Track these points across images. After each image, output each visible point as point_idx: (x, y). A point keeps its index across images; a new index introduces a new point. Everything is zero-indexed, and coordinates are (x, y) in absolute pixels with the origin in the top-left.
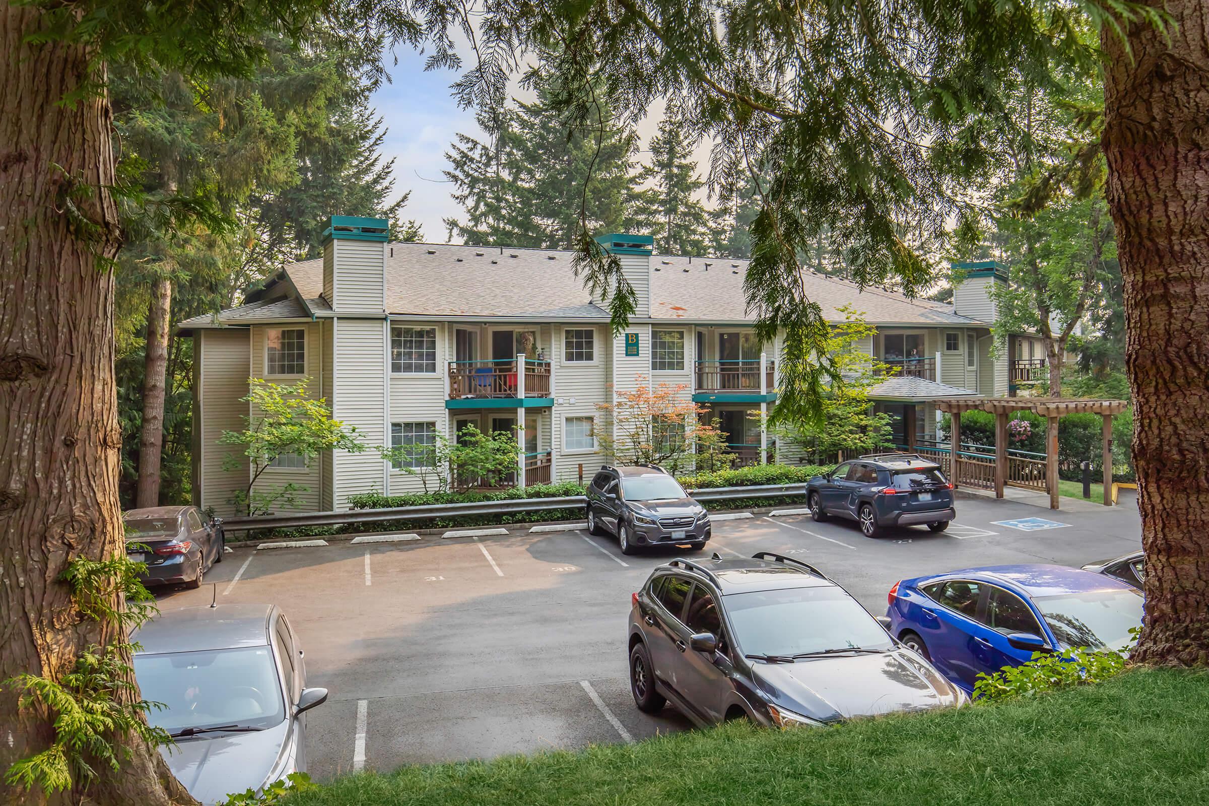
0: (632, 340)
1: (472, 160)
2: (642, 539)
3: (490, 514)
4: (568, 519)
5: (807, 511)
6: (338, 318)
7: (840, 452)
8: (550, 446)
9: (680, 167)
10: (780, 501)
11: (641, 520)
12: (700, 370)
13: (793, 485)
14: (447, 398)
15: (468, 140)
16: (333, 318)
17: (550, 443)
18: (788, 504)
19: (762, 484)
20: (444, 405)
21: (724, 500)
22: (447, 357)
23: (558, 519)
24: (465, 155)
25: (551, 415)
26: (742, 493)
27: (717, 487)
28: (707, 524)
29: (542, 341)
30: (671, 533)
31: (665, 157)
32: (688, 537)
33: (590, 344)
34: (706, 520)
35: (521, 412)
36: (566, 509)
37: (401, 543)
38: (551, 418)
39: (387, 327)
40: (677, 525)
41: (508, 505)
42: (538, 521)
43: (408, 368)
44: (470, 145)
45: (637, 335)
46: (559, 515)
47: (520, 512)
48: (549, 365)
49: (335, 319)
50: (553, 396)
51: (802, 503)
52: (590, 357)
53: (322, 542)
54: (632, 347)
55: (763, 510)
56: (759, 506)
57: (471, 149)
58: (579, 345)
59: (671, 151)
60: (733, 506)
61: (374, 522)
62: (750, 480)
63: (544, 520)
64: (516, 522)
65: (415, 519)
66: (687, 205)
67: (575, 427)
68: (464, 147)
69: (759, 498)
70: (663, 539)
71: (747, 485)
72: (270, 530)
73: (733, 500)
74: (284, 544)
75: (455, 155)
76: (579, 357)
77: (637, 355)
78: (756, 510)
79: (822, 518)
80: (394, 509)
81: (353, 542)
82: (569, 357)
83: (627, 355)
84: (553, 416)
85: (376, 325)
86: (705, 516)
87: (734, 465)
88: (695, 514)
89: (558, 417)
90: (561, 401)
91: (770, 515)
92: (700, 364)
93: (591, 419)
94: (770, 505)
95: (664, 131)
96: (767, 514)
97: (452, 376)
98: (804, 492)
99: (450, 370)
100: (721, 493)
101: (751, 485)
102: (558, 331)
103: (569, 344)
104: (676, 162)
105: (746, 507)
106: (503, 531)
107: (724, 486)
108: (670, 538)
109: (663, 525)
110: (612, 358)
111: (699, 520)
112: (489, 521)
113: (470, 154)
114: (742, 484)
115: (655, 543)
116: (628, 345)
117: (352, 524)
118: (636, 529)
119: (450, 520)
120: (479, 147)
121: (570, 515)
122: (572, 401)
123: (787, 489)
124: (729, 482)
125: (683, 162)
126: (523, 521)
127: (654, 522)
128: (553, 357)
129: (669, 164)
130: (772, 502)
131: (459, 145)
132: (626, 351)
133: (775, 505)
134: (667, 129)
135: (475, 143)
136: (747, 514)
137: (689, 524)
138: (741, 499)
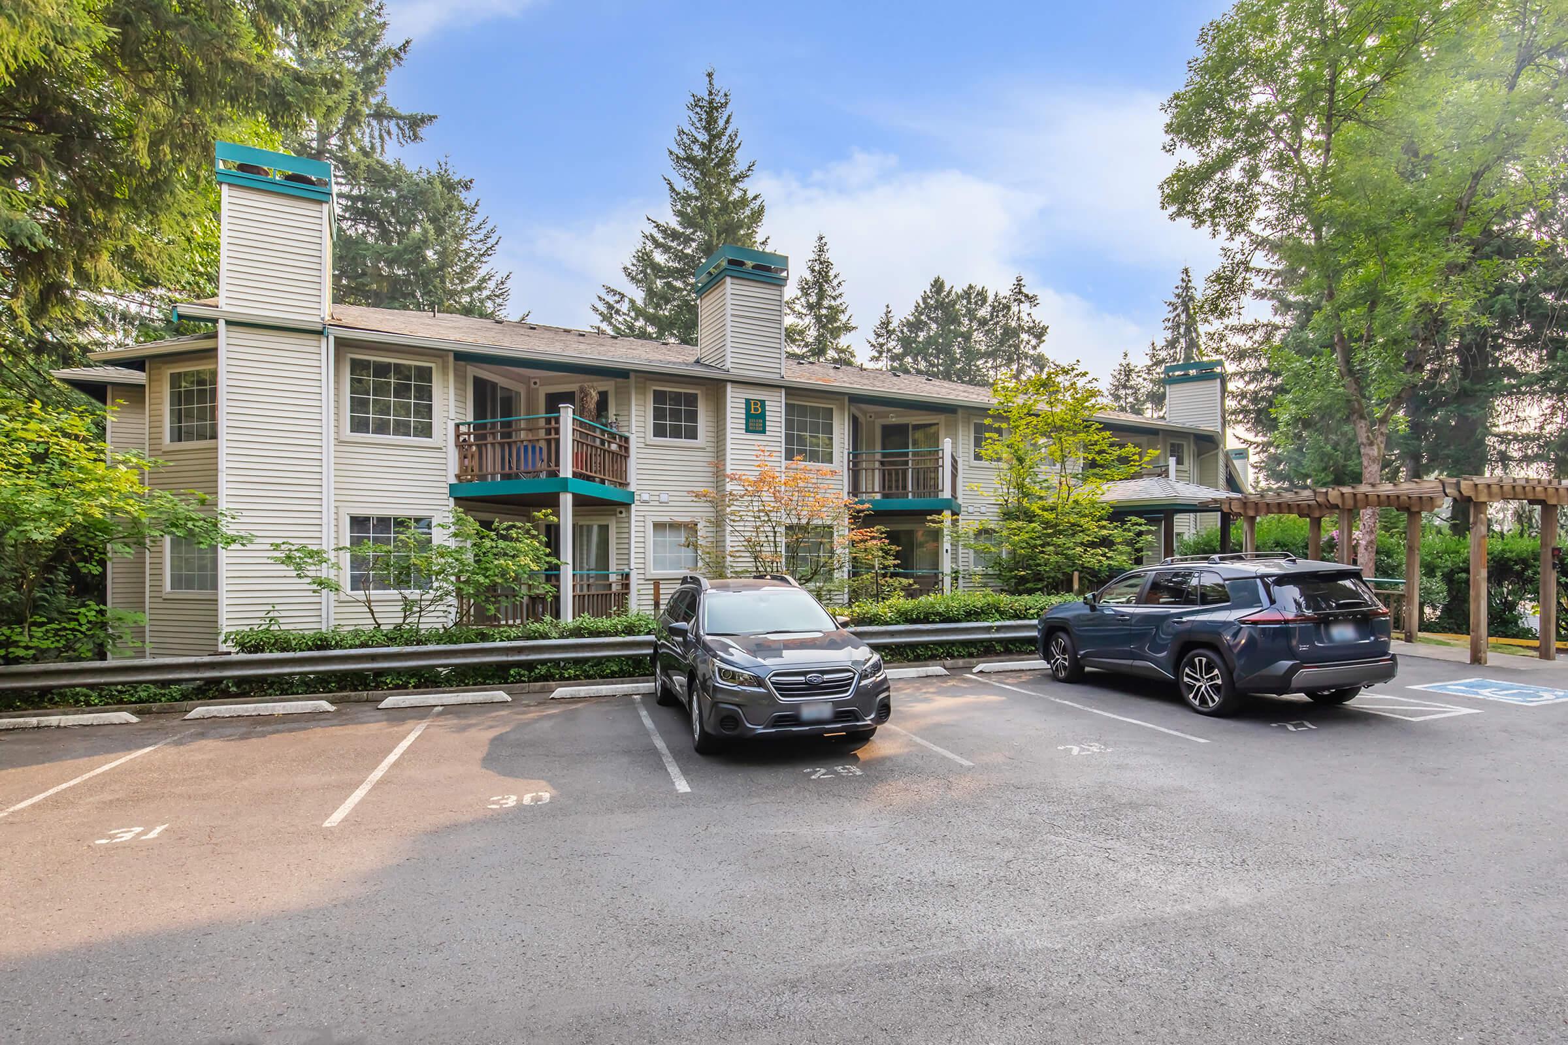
0: (756, 410)
1: (617, 312)
2: (730, 720)
3: (490, 664)
4: (631, 675)
5: (1041, 664)
6: (228, 323)
7: (1076, 573)
8: (629, 565)
9: (830, 308)
10: (988, 649)
11: (733, 677)
12: (855, 464)
13: (1008, 623)
14: (454, 481)
15: (615, 293)
16: (215, 321)
17: (629, 559)
18: (998, 654)
19: (959, 621)
20: (447, 491)
21: (899, 646)
22: (452, 415)
23: (613, 675)
24: (610, 307)
25: (629, 517)
26: (927, 632)
27: (887, 623)
28: (883, 685)
29: (617, 405)
30: (797, 706)
31: (813, 299)
32: (839, 716)
33: (693, 416)
34: (879, 677)
35: (567, 500)
36: (628, 657)
37: (287, 718)
38: (629, 522)
39: (327, 348)
40: (811, 688)
41: (520, 650)
42: (576, 677)
43: (382, 428)
44: (617, 298)
45: (763, 402)
46: (615, 668)
47: (543, 662)
48: (627, 439)
49: (221, 325)
50: (632, 488)
51: (1032, 652)
52: (692, 434)
53: (126, 716)
54: (755, 421)
55: (961, 662)
56: (953, 657)
57: (618, 302)
58: (675, 415)
59: (821, 295)
60: (911, 656)
61: (263, 679)
62: (939, 614)
63: (588, 677)
64: (536, 680)
65: (345, 673)
66: (836, 349)
67: (669, 537)
68: (611, 299)
69: (953, 643)
70: (779, 721)
71: (933, 622)
72: (45, 692)
73: (913, 646)
74: (34, 721)
75: (602, 307)
76: (676, 433)
77: (763, 431)
78: (949, 662)
79: (1076, 676)
80: (299, 654)
81: (188, 716)
82: (659, 431)
83: (747, 430)
84: (633, 518)
85: (309, 343)
86: (877, 668)
87: (911, 594)
88: (855, 663)
89: (640, 520)
90: (645, 497)
91: (975, 670)
92: (855, 456)
93: (692, 527)
94: (971, 655)
95: (813, 271)
96: (968, 668)
97: (461, 445)
98: (1035, 634)
99: (458, 436)
100: (892, 634)
101: (941, 622)
102: (642, 390)
103: (658, 414)
104: (826, 303)
105: (933, 657)
106: (501, 695)
107: (898, 623)
108: (796, 720)
109: (780, 687)
110: (725, 434)
111: (864, 676)
112: (486, 677)
113: (617, 306)
114: (926, 620)
115: (760, 730)
116: (749, 416)
117: (218, 681)
118: (720, 696)
119: (412, 676)
120: (627, 300)
121: (634, 668)
122: (664, 498)
123: (999, 629)
124: (906, 617)
125: (833, 303)
126: (545, 678)
127: (759, 682)
128: (634, 429)
129: (819, 305)
130: (973, 650)
131: (604, 296)
132: (747, 424)
133: (979, 656)
134: (817, 268)
135: (623, 296)
136: (936, 669)
137: (842, 686)
138: (925, 645)
